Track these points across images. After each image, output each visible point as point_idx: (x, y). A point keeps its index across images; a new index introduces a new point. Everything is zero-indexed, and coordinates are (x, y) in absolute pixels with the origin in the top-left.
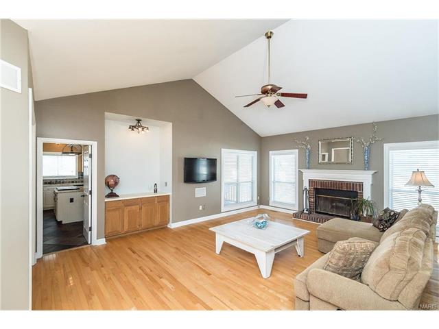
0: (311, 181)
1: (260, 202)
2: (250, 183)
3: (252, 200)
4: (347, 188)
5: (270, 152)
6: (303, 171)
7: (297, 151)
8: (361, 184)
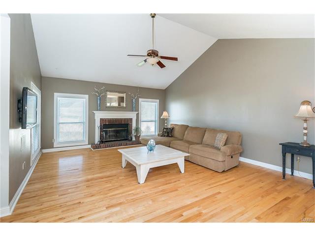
0: (102, 120)
4: (124, 122)
5: (55, 93)
6: (95, 112)
7: (87, 96)
8: (131, 119)
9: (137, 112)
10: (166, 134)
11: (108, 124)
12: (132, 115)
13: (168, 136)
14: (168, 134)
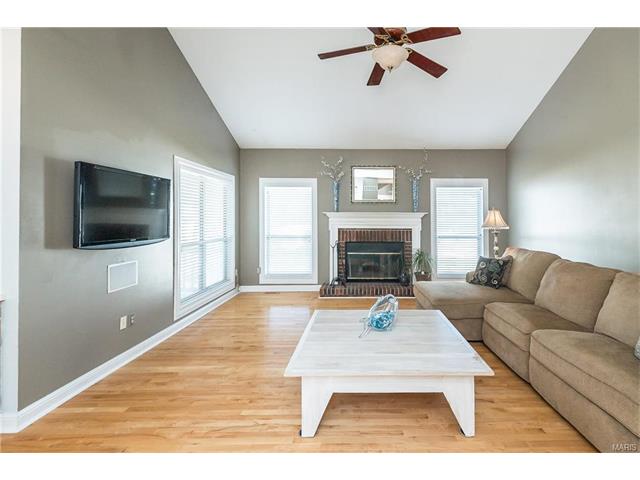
0: (341, 232)
1: (239, 282)
2: (222, 244)
3: (226, 279)
4: (392, 238)
5: (261, 179)
6: (328, 214)
7: (314, 181)
8: (409, 232)
9: (423, 214)
10: (484, 279)
11: (355, 240)
12: (411, 221)
13: (488, 283)
14: (490, 279)
